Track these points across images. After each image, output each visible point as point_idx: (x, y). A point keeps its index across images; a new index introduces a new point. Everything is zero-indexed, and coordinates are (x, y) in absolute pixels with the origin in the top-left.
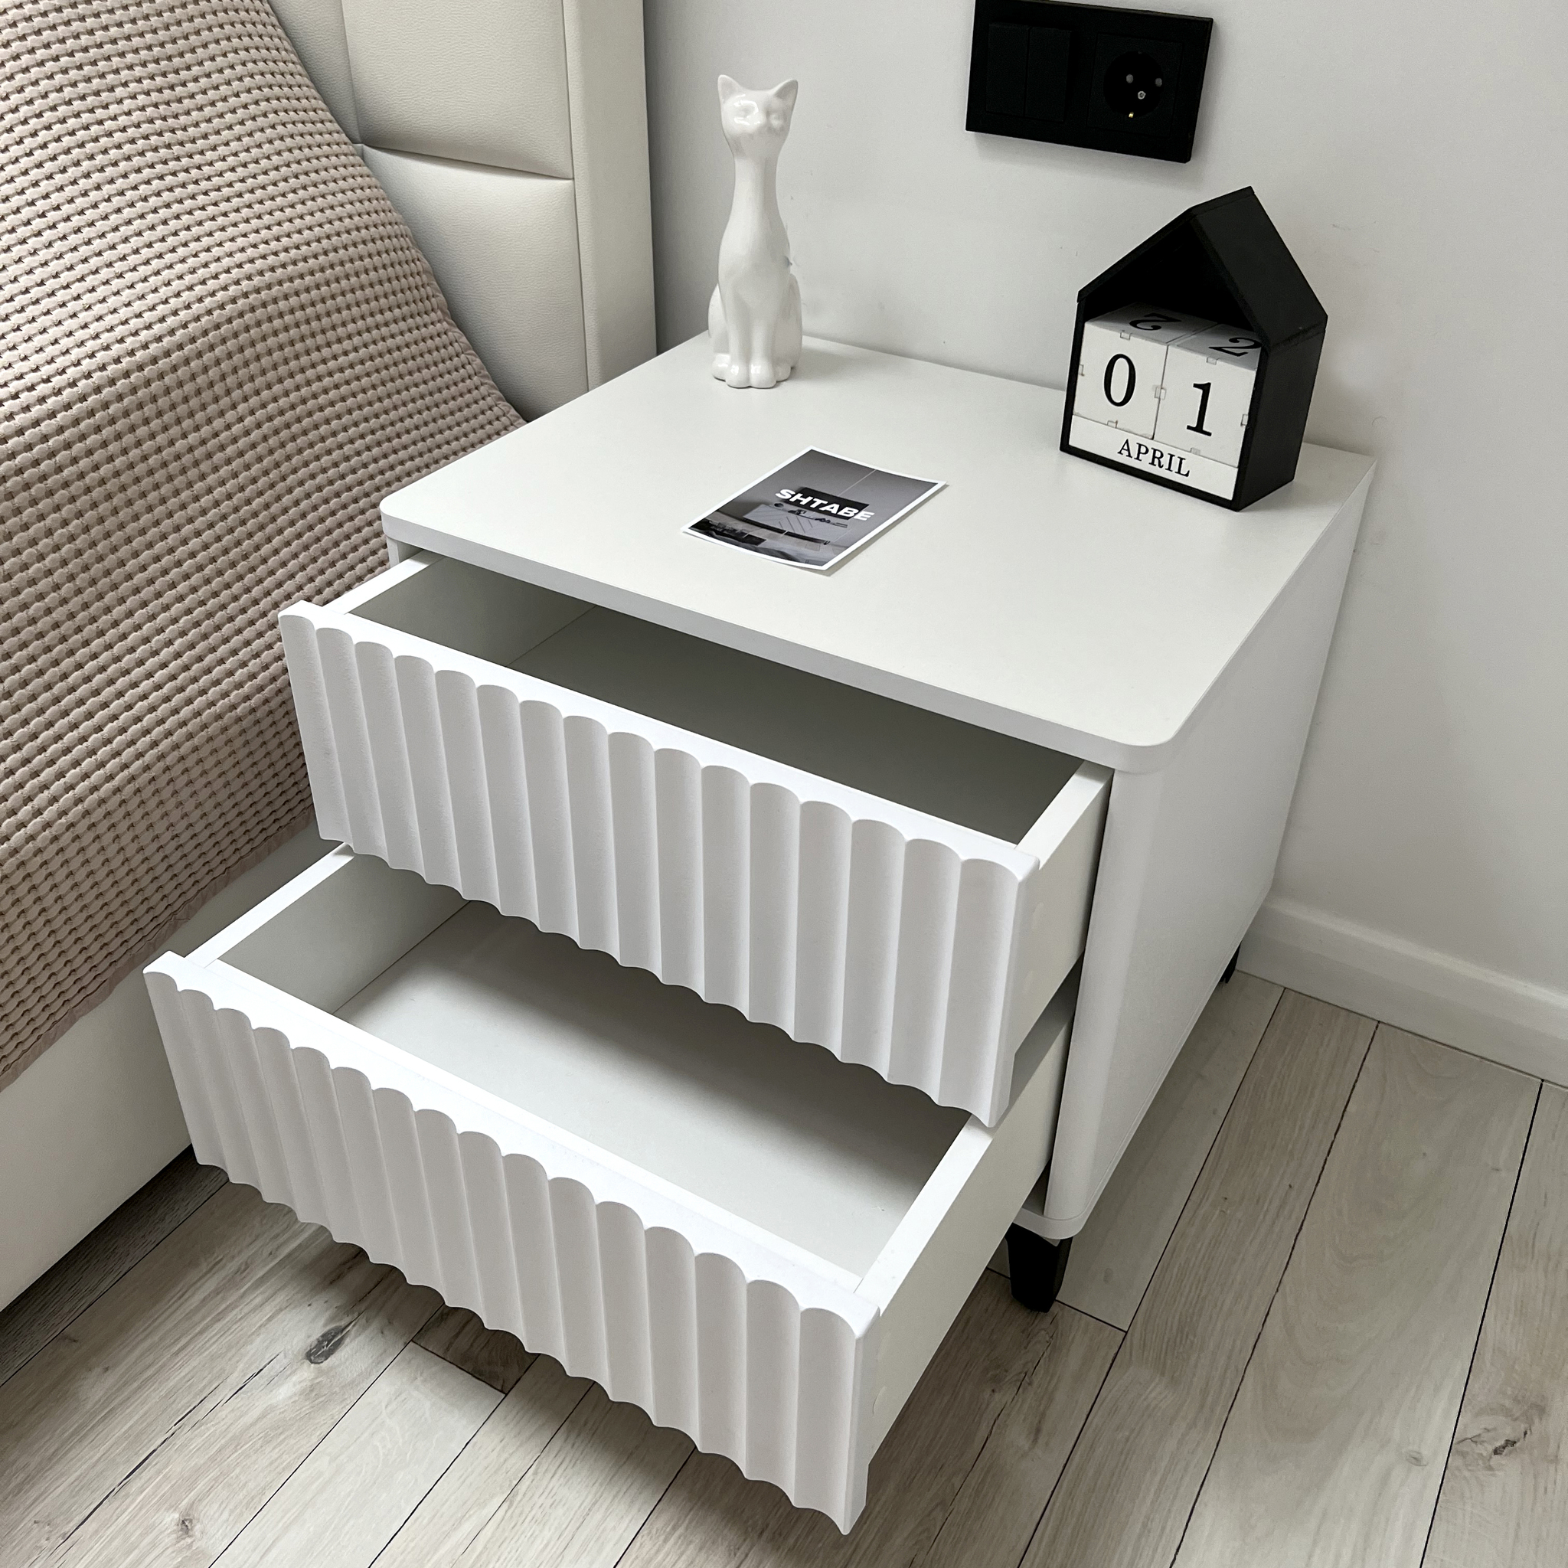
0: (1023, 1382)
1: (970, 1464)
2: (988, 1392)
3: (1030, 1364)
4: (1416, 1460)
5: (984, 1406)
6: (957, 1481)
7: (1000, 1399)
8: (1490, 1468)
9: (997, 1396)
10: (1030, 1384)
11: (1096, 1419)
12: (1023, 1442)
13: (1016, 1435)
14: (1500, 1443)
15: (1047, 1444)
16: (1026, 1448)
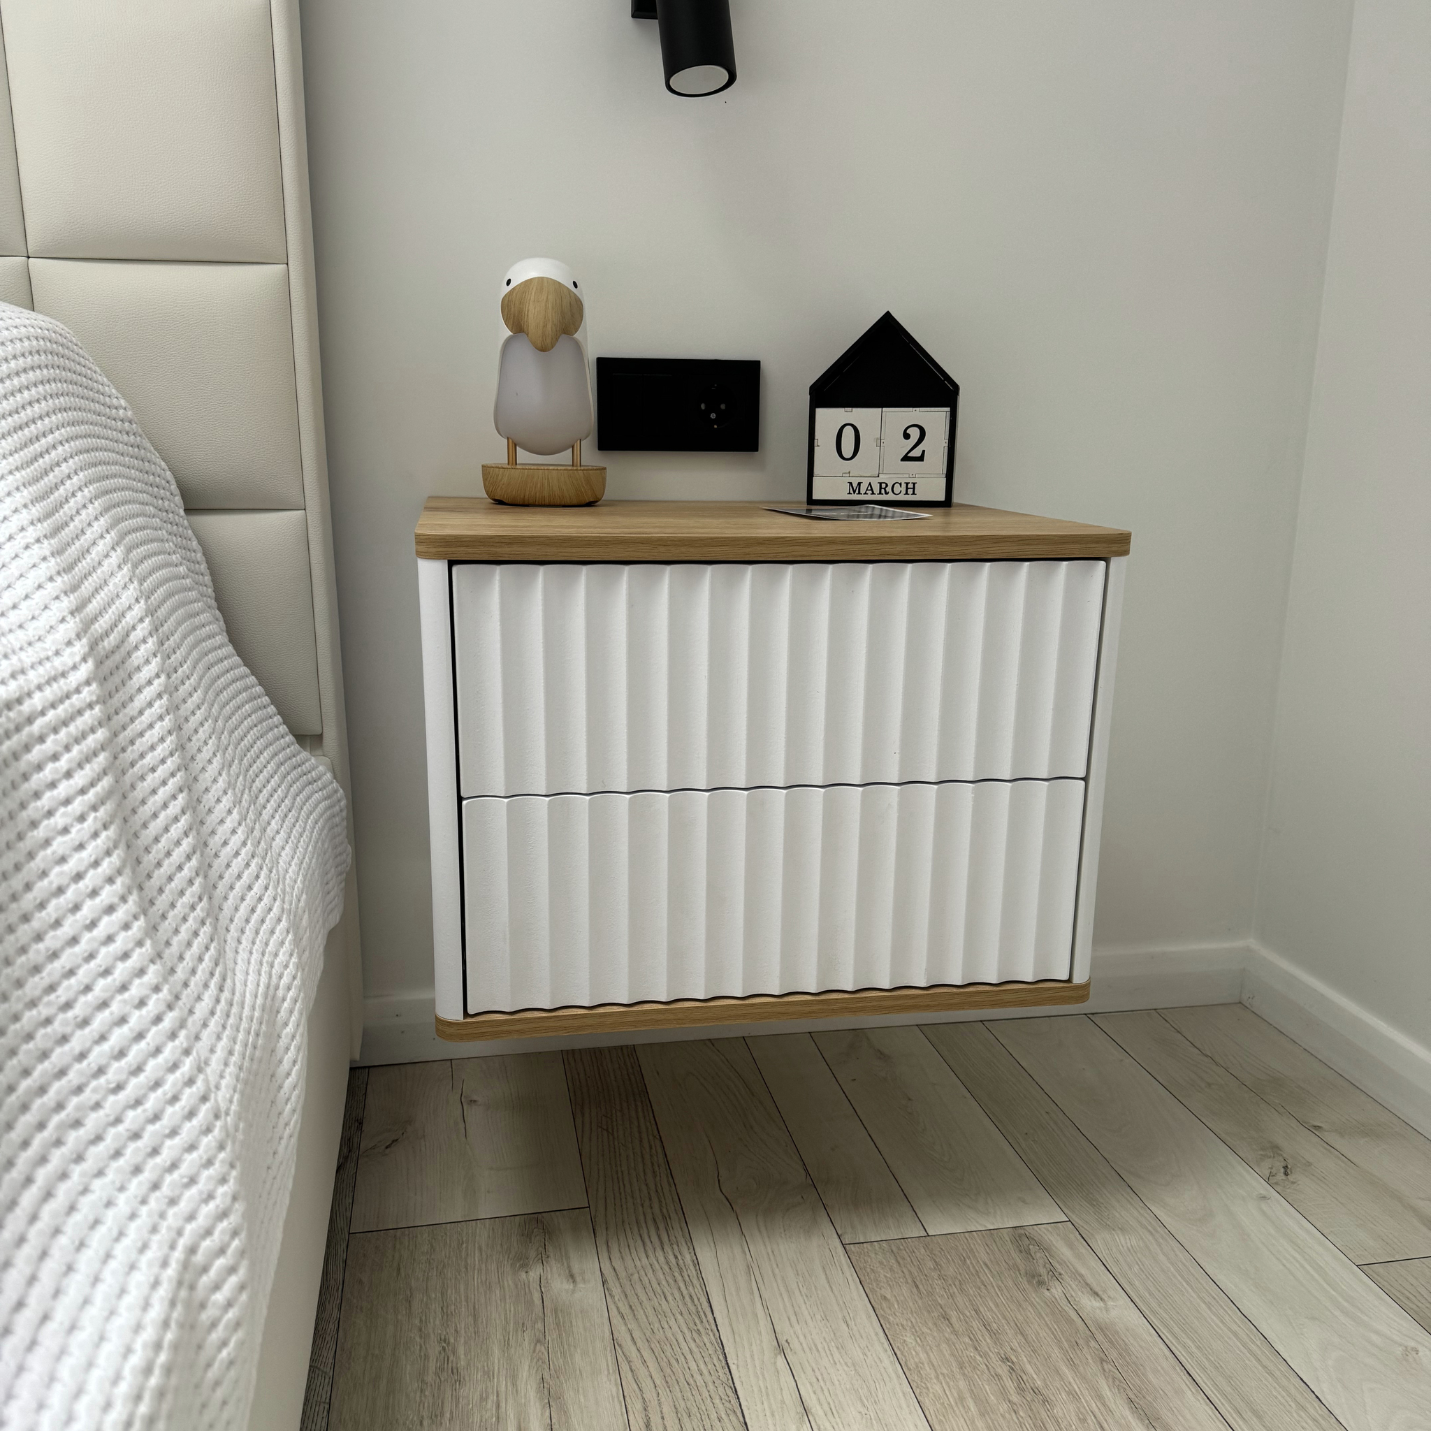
0: (1056, 1276)
1: (1088, 1332)
2: (1047, 1293)
3: (1047, 1266)
4: (1264, 1197)
5: (1053, 1299)
6: (1093, 1344)
7: (1057, 1291)
8: (1293, 1183)
9: (1053, 1290)
10: (1060, 1274)
11: (1115, 1270)
12: (1097, 1304)
13: (1088, 1304)
14: (1282, 1170)
15: (1110, 1297)
16: (1102, 1304)
